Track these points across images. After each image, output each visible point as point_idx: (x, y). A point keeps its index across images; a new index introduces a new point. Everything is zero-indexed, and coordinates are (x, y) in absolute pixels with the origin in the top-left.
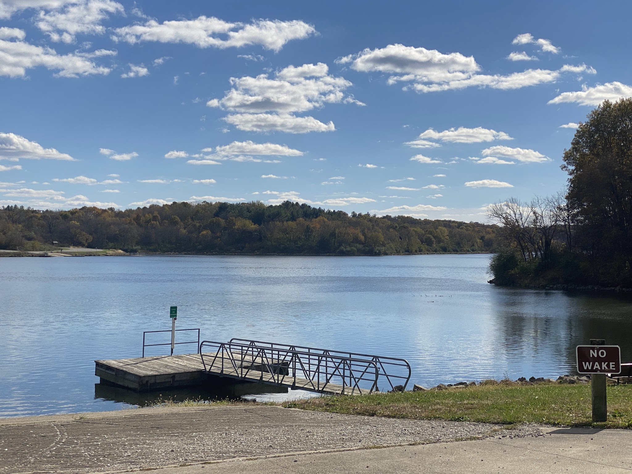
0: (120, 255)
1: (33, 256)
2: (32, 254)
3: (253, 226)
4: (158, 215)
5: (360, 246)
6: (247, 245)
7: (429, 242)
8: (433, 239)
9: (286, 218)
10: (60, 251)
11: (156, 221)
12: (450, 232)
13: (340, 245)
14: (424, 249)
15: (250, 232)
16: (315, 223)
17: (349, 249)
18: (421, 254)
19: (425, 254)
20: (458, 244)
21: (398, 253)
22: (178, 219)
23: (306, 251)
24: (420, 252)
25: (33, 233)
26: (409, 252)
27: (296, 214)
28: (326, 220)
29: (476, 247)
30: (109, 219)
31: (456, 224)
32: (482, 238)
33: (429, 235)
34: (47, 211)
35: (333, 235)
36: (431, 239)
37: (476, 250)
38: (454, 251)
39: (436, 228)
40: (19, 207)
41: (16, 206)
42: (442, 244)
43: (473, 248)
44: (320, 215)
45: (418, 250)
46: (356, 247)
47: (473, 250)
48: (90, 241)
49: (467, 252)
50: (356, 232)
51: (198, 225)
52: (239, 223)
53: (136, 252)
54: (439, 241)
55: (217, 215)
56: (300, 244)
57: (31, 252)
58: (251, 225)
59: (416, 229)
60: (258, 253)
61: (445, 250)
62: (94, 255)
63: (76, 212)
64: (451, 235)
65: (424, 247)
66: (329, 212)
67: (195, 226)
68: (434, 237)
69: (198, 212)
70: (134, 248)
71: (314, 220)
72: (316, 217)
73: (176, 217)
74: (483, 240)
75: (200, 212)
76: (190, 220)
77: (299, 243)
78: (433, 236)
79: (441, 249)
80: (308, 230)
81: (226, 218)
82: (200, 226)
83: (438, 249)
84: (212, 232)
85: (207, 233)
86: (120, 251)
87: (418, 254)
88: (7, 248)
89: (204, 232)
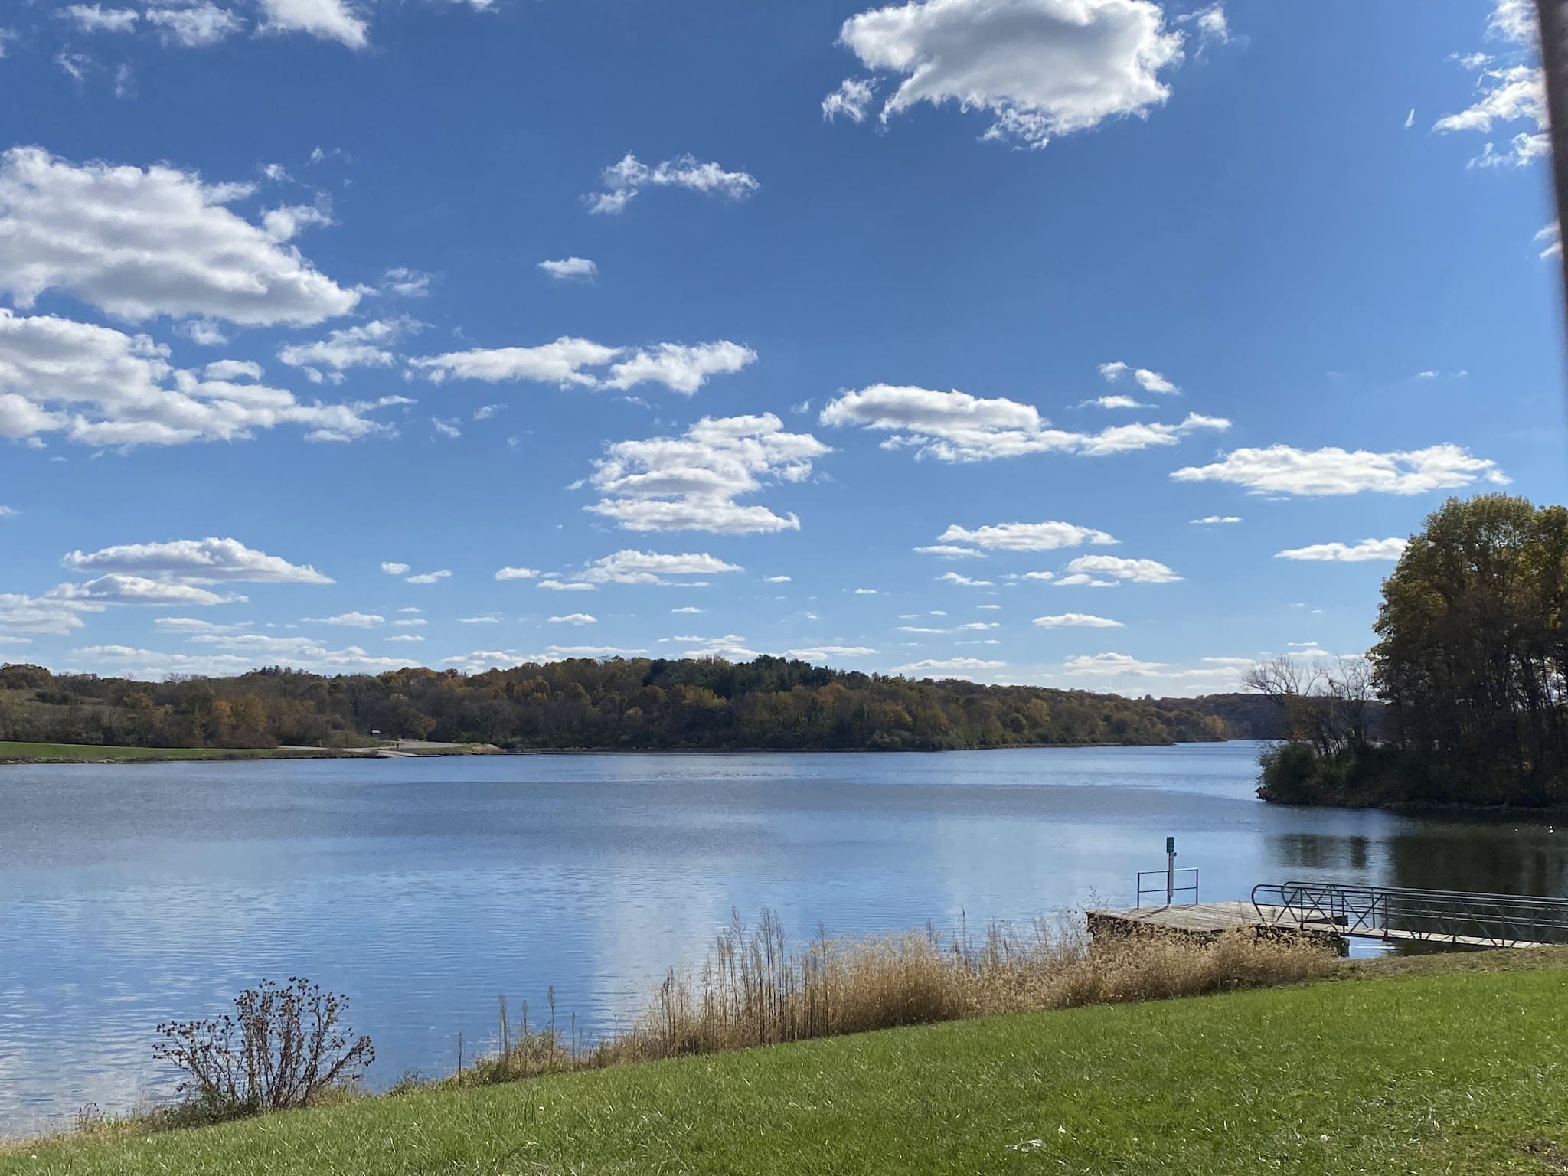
0: (494, 753)
1: (352, 756)
2: (350, 753)
3: (716, 701)
4: (546, 682)
5: (906, 734)
6: (707, 733)
7: (1017, 727)
8: (1024, 721)
9: (773, 686)
10: (395, 747)
11: (542, 692)
12: (1052, 709)
13: (872, 732)
14: (1010, 739)
15: (711, 711)
16: (825, 694)
17: (887, 739)
18: (1006, 747)
19: (1013, 747)
20: (1068, 729)
21: (969, 746)
22: (581, 688)
23: (812, 744)
24: (1004, 743)
25: (339, 716)
26: (985, 744)
27: (787, 678)
28: (842, 688)
29: (1098, 735)
30: (459, 691)
31: (1049, 694)
32: (1107, 718)
33: (1015, 714)
34: (339, 676)
35: (859, 714)
36: (1020, 721)
37: (1098, 741)
38: (1061, 742)
39: (1026, 701)
40: (283, 669)
41: (277, 667)
42: (1039, 730)
43: (1093, 736)
44: (829, 680)
45: (1000, 740)
46: (900, 736)
47: (1094, 741)
48: (430, 729)
49: (1082, 743)
50: (897, 708)
51: (618, 698)
52: (691, 695)
53: (513, 747)
54: (1034, 724)
55: (647, 682)
56: (799, 731)
57: (350, 750)
58: (713, 698)
59: (991, 704)
60: (728, 748)
61: (1045, 741)
62: (454, 754)
63: (392, 677)
64: (1055, 716)
65: (1011, 735)
66: (843, 675)
67: (612, 700)
68: (1027, 718)
69: (613, 675)
70: (510, 740)
71: (822, 689)
72: (826, 684)
73: (579, 685)
74: (1109, 723)
75: (618, 676)
76: (601, 690)
77: (798, 729)
78: (1023, 715)
79: (1039, 739)
80: (814, 707)
81: (667, 687)
82: (622, 701)
83: (1034, 739)
84: (644, 712)
85: (636, 713)
86: (491, 746)
87: (1002, 748)
88: (303, 744)
89: (631, 711)
